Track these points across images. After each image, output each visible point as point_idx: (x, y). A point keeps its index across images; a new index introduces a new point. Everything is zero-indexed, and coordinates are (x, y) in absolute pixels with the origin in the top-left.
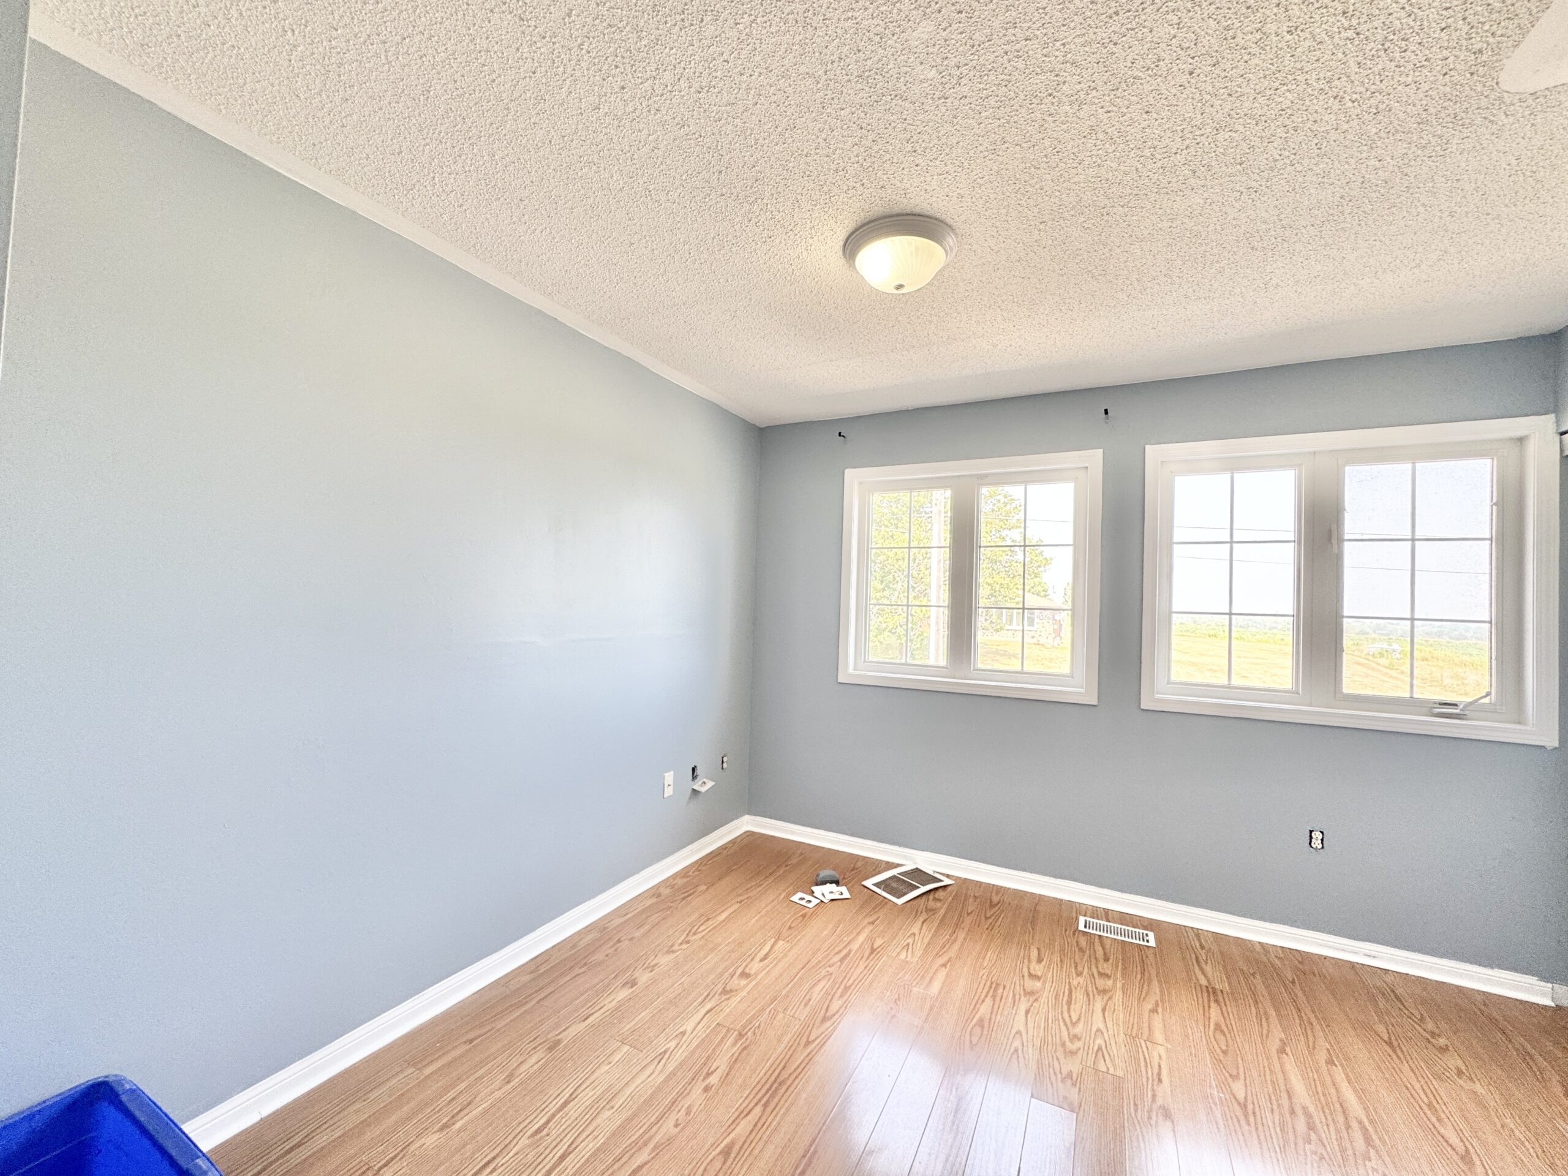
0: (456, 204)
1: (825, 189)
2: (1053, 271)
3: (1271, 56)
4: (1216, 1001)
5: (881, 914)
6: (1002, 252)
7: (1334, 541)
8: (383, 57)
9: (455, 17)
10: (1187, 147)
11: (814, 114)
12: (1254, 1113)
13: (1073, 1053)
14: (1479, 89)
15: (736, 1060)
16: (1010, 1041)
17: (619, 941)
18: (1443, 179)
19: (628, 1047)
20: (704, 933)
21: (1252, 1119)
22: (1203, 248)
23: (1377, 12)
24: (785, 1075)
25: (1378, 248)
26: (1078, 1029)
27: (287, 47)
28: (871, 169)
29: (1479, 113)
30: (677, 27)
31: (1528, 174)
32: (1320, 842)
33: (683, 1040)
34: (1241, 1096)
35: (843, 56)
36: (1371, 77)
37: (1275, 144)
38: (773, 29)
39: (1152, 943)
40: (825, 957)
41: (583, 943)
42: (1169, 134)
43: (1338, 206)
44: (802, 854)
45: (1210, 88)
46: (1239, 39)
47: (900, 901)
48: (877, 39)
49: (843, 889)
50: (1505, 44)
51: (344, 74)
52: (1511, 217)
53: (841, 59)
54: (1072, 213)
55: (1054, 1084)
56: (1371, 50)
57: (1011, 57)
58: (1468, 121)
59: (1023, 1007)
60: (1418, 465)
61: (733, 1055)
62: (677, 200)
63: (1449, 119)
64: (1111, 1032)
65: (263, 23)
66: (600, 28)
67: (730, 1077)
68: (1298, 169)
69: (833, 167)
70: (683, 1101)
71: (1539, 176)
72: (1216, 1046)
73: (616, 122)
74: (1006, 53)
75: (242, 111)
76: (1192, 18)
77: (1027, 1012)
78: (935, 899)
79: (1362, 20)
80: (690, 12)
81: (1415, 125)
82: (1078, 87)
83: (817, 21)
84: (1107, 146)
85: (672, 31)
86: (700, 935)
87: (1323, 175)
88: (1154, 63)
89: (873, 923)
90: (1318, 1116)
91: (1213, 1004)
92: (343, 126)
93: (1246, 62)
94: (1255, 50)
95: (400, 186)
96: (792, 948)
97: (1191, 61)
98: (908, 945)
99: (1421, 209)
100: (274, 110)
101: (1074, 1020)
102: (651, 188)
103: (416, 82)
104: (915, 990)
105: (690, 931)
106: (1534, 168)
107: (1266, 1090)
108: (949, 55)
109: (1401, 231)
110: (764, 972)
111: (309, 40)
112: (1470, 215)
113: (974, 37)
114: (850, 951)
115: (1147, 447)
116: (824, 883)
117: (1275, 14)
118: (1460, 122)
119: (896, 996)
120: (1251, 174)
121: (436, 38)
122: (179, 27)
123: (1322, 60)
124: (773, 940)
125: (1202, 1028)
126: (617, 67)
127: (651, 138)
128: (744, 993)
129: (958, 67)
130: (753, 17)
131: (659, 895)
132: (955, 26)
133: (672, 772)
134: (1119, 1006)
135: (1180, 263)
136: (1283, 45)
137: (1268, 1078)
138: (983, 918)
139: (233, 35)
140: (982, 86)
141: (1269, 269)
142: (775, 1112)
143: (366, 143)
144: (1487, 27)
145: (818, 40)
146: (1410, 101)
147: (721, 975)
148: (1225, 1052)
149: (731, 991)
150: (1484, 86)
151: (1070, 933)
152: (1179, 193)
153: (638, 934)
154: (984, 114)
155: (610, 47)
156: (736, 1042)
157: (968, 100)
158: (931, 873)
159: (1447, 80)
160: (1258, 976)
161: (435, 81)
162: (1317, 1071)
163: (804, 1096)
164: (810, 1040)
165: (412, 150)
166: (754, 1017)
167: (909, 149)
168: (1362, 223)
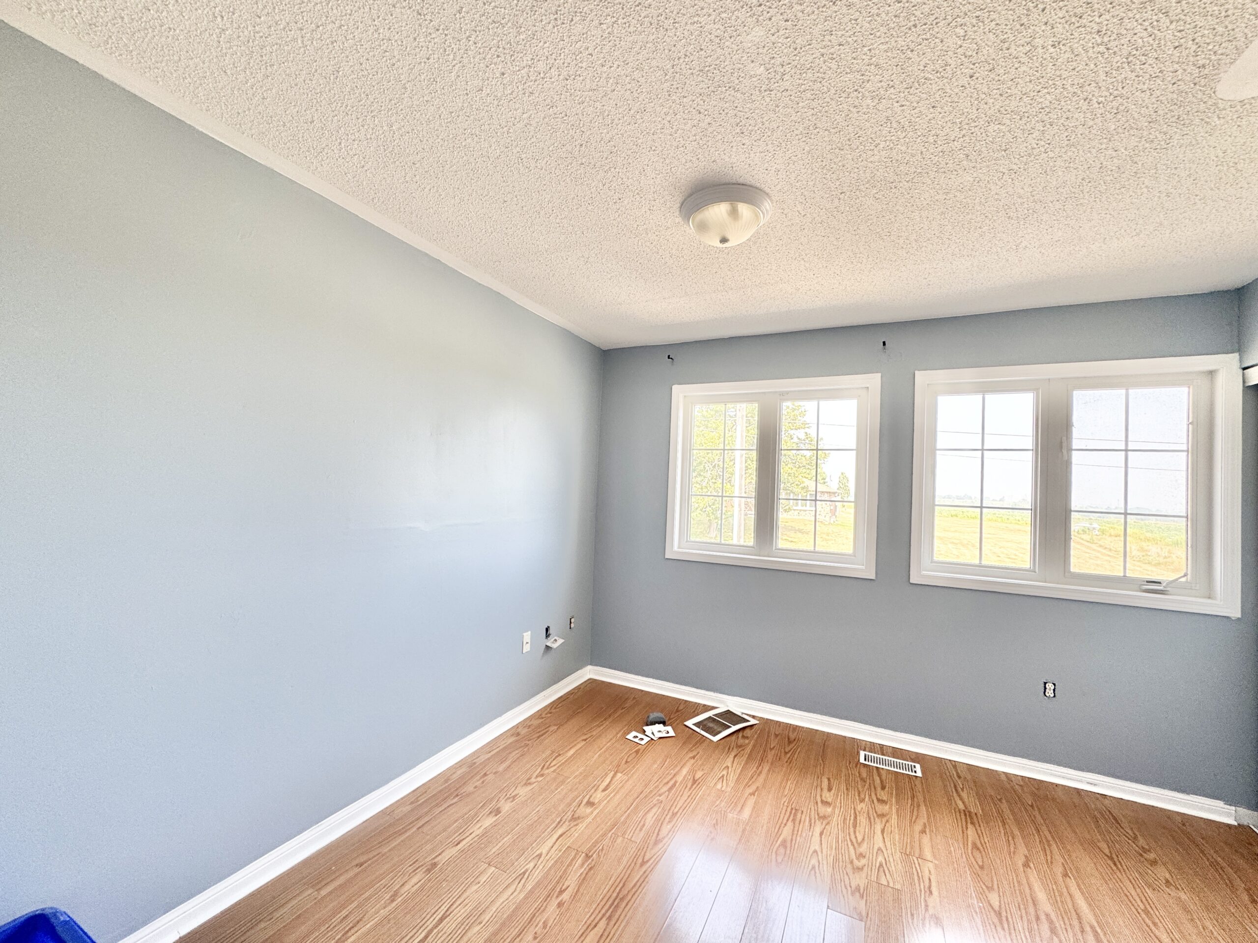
0: (358, 166)
1: (667, 161)
2: (848, 232)
3: (1038, 65)
4: (972, 823)
5: (700, 750)
6: (808, 215)
7: (1064, 451)
8: (299, 42)
9: (362, 10)
10: (964, 136)
11: (661, 101)
12: (1007, 920)
13: (860, 869)
14: (1199, 97)
15: (584, 879)
16: (809, 859)
17: (485, 775)
18: (1164, 167)
19: (494, 868)
20: (556, 767)
21: (1006, 926)
22: (970, 216)
23: (1125, 32)
24: (624, 892)
25: (1108, 220)
26: (863, 849)
27: (217, 30)
28: (705, 146)
29: (1197, 116)
30: (550, 25)
31: (1231, 164)
32: (1052, 691)
33: (539, 862)
34: (996, 904)
35: (688, 54)
36: (1115, 84)
37: (1034, 136)
38: (632, 29)
39: (919, 774)
40: (656, 787)
41: (455, 777)
42: (949, 124)
43: (1079, 186)
44: (634, 698)
45: (986, 89)
46: (1012, 50)
47: (716, 739)
48: (718, 41)
49: (669, 728)
50: (1223, 61)
51: (266, 55)
52: (1214, 198)
53: (686, 55)
54: (867, 186)
55: (846, 896)
56: (1117, 62)
57: (826, 58)
58: (1188, 122)
59: (818, 829)
60: (1131, 391)
61: (581, 874)
62: (544, 167)
63: (1174, 119)
64: (889, 851)
65: (196, 9)
66: (486, 24)
67: (579, 894)
68: (1050, 156)
69: (675, 144)
70: (540, 917)
71: (1239, 167)
72: (974, 863)
73: (496, 102)
74: (823, 55)
75: (177, 83)
76: (975, 32)
77: (821, 834)
78: (743, 737)
79: (1112, 38)
80: (562, 12)
81: (1146, 124)
82: (879, 85)
83: (668, 23)
84: (899, 133)
85: (546, 28)
86: (552, 769)
87: (1069, 161)
88: (942, 67)
89: (694, 757)
90: (1058, 924)
91: (969, 825)
92: (264, 98)
93: (1017, 69)
94: (1024, 59)
95: (311, 149)
96: (628, 780)
97: (972, 66)
98: (723, 776)
99: (1145, 190)
100: (205, 83)
101: (859, 840)
102: (523, 156)
103: (327, 63)
104: (730, 815)
105: (544, 766)
106: (1237, 161)
107: (1015, 899)
108: (775, 56)
109: (1127, 207)
110: (605, 802)
111: (235, 25)
112: (1182, 196)
113: (797, 42)
114: (676, 782)
115: (916, 372)
116: (653, 723)
117: (1043, 31)
118: (1182, 122)
119: (715, 821)
120: (1013, 159)
121: (346, 27)
122: (123, 10)
123: (1077, 70)
124: (613, 773)
125: (961, 846)
126: (498, 56)
127: (525, 116)
128: (590, 819)
129: (783, 66)
130: (615, 19)
131: (518, 734)
132: (781, 32)
133: (530, 632)
134: (895, 828)
135: (951, 228)
136: (1047, 56)
137: (1017, 888)
138: (783, 754)
139: (170, 19)
140: (801, 81)
141: (1020, 234)
142: (617, 925)
143: (284, 113)
144: (1210, 47)
145: (668, 40)
146: (1144, 105)
147: (570, 805)
148: (982, 867)
149: (579, 818)
150: (1204, 94)
151: (853, 765)
152: (954, 172)
153: (501, 768)
154: (801, 104)
155: (493, 40)
156: (583, 864)
157: (789, 93)
158: (740, 714)
159: (1175, 89)
160: (1004, 801)
161: (344, 63)
162: (1055, 883)
163: (641, 909)
164: (645, 860)
165: (323, 120)
166: (596, 842)
167: (738, 130)
168: (1097, 200)
